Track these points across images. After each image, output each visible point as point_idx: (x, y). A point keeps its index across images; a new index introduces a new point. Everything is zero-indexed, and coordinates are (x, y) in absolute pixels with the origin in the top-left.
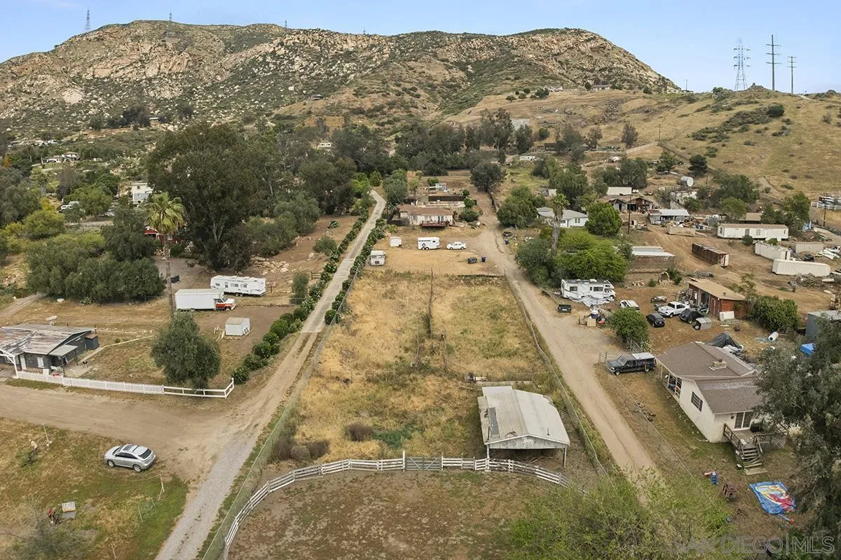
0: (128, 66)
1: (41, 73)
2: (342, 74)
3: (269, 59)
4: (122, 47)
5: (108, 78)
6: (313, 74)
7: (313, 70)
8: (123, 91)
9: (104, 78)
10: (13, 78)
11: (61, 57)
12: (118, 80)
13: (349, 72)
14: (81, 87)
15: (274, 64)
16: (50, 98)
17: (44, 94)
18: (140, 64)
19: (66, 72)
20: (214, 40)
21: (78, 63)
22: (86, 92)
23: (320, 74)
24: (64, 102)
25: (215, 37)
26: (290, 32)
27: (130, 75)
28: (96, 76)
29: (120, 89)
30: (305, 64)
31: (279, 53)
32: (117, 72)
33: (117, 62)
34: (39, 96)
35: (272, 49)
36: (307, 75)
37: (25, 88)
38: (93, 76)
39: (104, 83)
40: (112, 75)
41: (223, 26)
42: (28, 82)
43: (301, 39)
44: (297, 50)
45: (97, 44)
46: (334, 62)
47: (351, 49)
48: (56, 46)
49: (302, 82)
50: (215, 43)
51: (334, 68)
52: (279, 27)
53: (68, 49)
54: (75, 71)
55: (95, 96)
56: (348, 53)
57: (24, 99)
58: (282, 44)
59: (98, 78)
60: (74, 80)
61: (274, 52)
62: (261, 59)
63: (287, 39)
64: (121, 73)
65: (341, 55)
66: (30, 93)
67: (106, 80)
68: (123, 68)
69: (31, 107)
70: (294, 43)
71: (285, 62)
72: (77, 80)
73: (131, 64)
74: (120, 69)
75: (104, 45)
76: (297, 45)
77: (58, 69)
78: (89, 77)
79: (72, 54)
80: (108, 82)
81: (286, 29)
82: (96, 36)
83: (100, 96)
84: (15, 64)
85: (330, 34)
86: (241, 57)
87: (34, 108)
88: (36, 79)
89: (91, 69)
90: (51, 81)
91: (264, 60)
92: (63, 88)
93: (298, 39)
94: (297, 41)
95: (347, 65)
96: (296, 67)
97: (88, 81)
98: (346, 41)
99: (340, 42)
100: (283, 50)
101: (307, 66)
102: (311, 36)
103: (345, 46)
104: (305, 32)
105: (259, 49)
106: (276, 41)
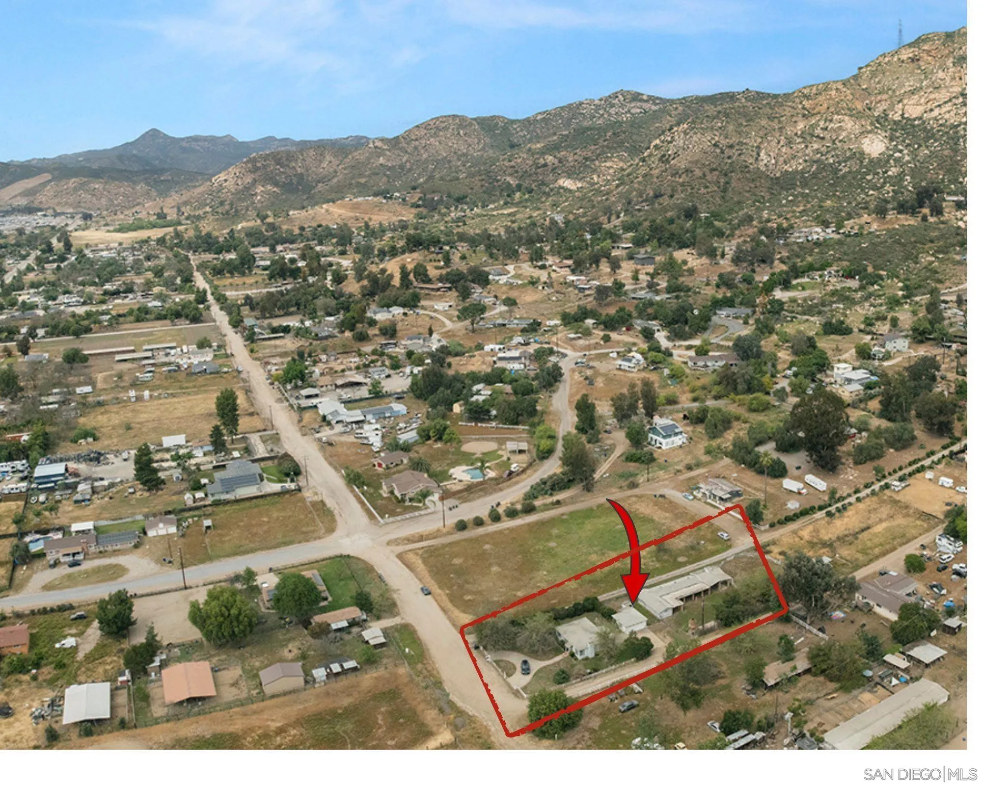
0: (945, 103)
1: (838, 113)
4: (941, 74)
5: (920, 118)
8: (936, 141)
9: (915, 120)
10: (804, 116)
11: (864, 87)
12: (931, 122)
14: (886, 131)
16: (846, 147)
17: (840, 141)
18: (961, 100)
19: (870, 109)
21: (885, 97)
22: (891, 140)
24: (862, 153)
27: (947, 116)
28: (906, 115)
29: (933, 136)
32: (931, 110)
33: (932, 96)
34: (834, 142)
37: (818, 131)
38: (903, 114)
39: (914, 126)
40: (925, 115)
42: (822, 123)
45: (911, 67)
48: (860, 68)
53: (874, 74)
54: (881, 107)
55: (900, 147)
57: (816, 146)
59: (908, 119)
60: (878, 121)
64: (936, 112)
66: (823, 138)
67: (916, 122)
68: (939, 106)
69: (824, 158)
72: (882, 121)
73: (950, 100)
74: (936, 107)
75: (919, 68)
77: (860, 105)
78: (897, 118)
79: (879, 82)
80: (919, 125)
82: (911, 55)
83: (906, 147)
84: (807, 97)
87: (827, 159)
88: (831, 121)
89: (900, 105)
90: (849, 124)
92: (864, 133)
97: (895, 122)
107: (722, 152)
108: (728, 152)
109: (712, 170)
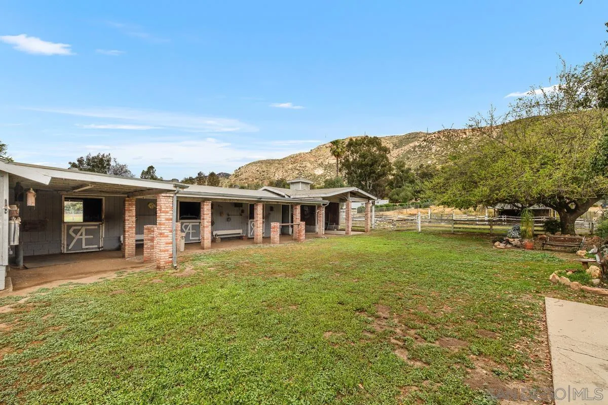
1: (305, 162)
5: (335, 163)
6: (443, 154)
7: (443, 152)
10: (291, 164)
11: (314, 155)
14: (323, 168)
15: (420, 151)
16: (308, 172)
17: (306, 171)
19: (316, 161)
21: (321, 157)
22: (325, 170)
23: (448, 153)
24: (314, 174)
25: (388, 142)
26: (430, 134)
30: (439, 149)
31: (423, 145)
34: (303, 171)
36: (439, 154)
37: (298, 167)
38: (328, 163)
39: (333, 166)
41: (392, 136)
42: (299, 165)
43: (436, 135)
47: (469, 137)
48: (311, 150)
49: (436, 159)
50: (387, 144)
52: (424, 133)
53: (317, 151)
54: (320, 161)
55: (329, 172)
56: (467, 140)
57: (297, 172)
58: (425, 140)
59: (330, 164)
60: (319, 165)
61: (420, 145)
62: (412, 150)
63: (428, 137)
65: (461, 141)
66: (299, 170)
70: (432, 139)
71: (426, 149)
72: (321, 165)
76: (434, 140)
77: (312, 160)
78: (327, 163)
79: (319, 154)
80: (335, 165)
81: (427, 133)
82: (330, 145)
83: (332, 172)
84: (293, 158)
85: (454, 131)
86: (402, 150)
88: (302, 164)
89: (327, 160)
90: (309, 165)
91: (414, 150)
92: (315, 168)
93: (435, 136)
94: (433, 137)
96: (433, 151)
97: (326, 165)
98: (465, 133)
99: (461, 134)
100: (425, 143)
101: (439, 150)
102: (442, 134)
103: (464, 136)
104: (439, 132)
105: (412, 145)
106: (421, 139)
107: (260, 174)
108: (263, 173)
109: (256, 179)
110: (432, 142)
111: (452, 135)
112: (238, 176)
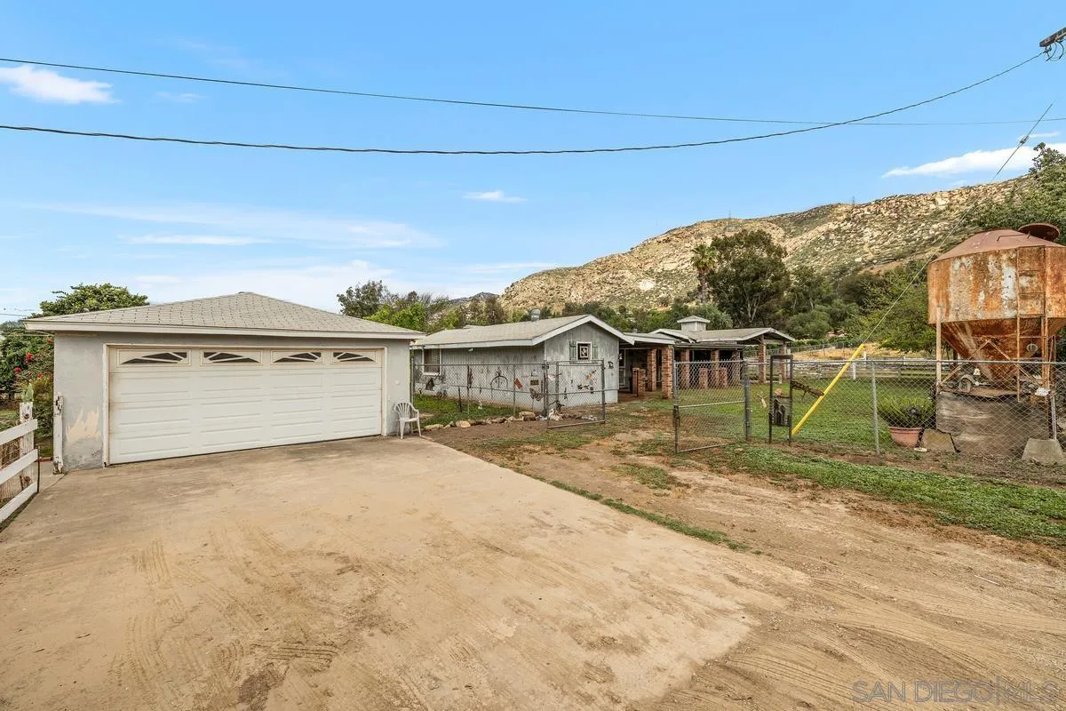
1: (621, 269)
2: (927, 238)
3: (832, 236)
4: (686, 245)
5: (675, 270)
6: (886, 244)
7: (886, 238)
8: (688, 280)
9: (672, 271)
10: (598, 273)
11: (636, 256)
12: (683, 271)
13: (937, 233)
14: (653, 278)
15: (838, 240)
16: (628, 287)
17: (623, 285)
19: (641, 268)
20: (773, 228)
21: (650, 261)
22: (657, 282)
23: (896, 241)
24: (639, 290)
25: (774, 226)
26: (858, 206)
28: (666, 269)
29: (685, 278)
30: (876, 234)
31: (844, 228)
32: (683, 264)
33: (683, 257)
34: (619, 285)
35: (837, 226)
36: (879, 244)
37: (609, 279)
38: (663, 269)
39: (672, 274)
40: (678, 268)
41: (782, 215)
42: (611, 276)
43: (872, 208)
44: (866, 222)
45: (666, 244)
46: (915, 227)
47: (942, 208)
48: (632, 248)
49: (873, 253)
50: (774, 231)
51: (915, 232)
52: (846, 205)
53: (641, 250)
54: (649, 266)
55: (664, 285)
56: (937, 213)
57: (607, 288)
58: (848, 219)
59: (667, 271)
60: (647, 273)
61: (838, 230)
62: (823, 238)
63: (854, 213)
65: (925, 217)
66: (612, 284)
70: (863, 216)
71: (852, 236)
72: (650, 273)
75: (672, 244)
76: (867, 217)
77: (635, 265)
78: (660, 271)
79: (645, 254)
80: (675, 273)
81: (854, 205)
82: (665, 238)
83: (669, 284)
84: (600, 263)
85: (911, 198)
86: (802, 239)
87: (615, 294)
88: (617, 273)
89: (661, 264)
90: (628, 274)
91: (827, 238)
92: (639, 279)
93: (869, 210)
94: (866, 212)
95: (935, 226)
96: (866, 239)
97: (659, 273)
98: (934, 200)
99: (925, 203)
100: (849, 225)
101: (879, 236)
102: (885, 205)
103: (932, 206)
104: (878, 202)
105: (823, 228)
106: (842, 218)
107: (547, 292)
108: (551, 292)
109: (541, 301)
110: (863, 222)
111: (906, 206)
112: (511, 299)
